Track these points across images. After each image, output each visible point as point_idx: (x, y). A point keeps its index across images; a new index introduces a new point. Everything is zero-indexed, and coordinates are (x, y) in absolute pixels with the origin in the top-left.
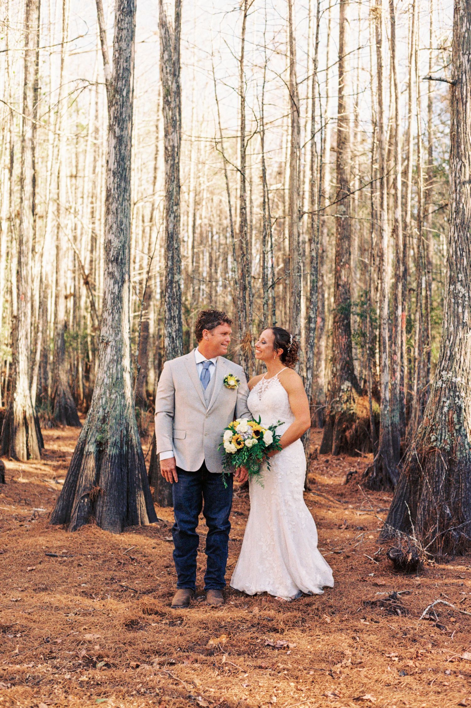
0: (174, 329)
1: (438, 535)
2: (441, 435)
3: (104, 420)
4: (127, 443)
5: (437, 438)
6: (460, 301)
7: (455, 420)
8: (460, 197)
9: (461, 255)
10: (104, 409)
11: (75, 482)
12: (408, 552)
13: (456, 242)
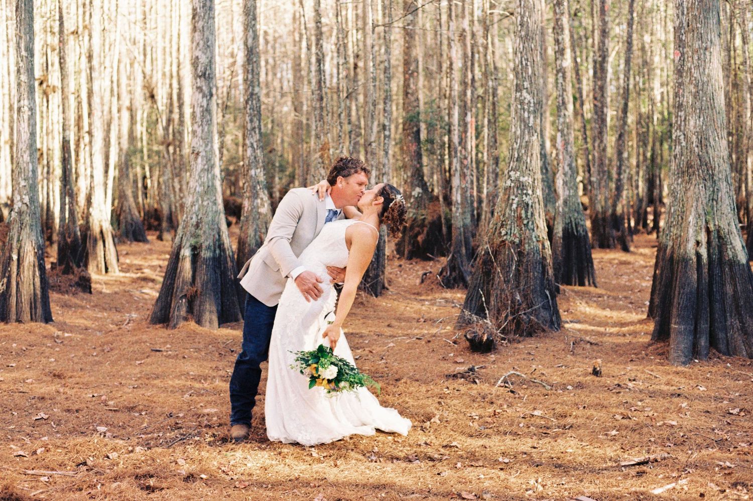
0: (255, 140)
1: (510, 318)
2: (511, 229)
3: (197, 226)
4: (219, 246)
5: (507, 233)
6: (526, 107)
7: (523, 216)
8: (524, 12)
9: (526, 64)
10: (197, 216)
11: (172, 284)
12: (484, 333)
13: (521, 53)
